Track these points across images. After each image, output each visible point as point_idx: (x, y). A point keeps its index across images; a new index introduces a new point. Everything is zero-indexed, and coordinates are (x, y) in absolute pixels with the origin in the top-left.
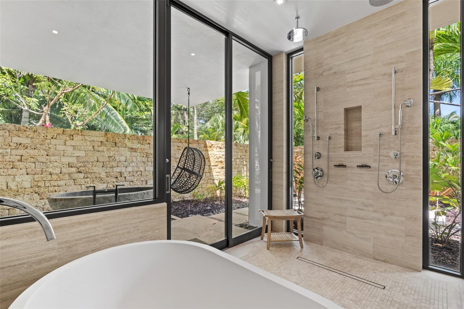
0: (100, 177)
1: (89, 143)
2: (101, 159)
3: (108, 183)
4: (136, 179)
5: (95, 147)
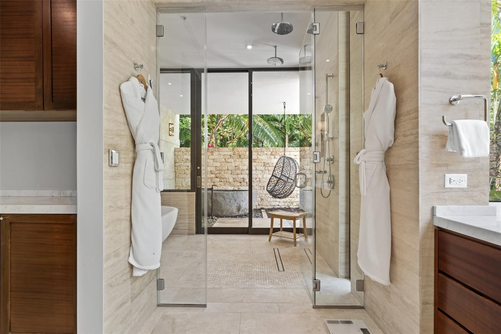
0: (229, 182)
1: (222, 157)
2: (230, 168)
3: (234, 186)
4: (255, 185)
5: (226, 160)
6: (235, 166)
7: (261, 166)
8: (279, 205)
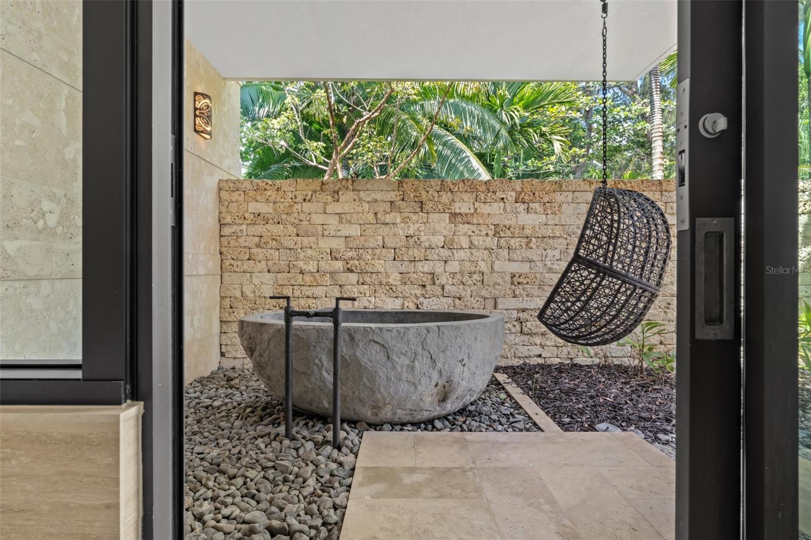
0: (387, 284)
1: (366, 207)
2: (390, 243)
3: (404, 297)
4: (469, 292)
5: (379, 216)
6: (407, 237)
7: (487, 234)
8: (540, 356)
